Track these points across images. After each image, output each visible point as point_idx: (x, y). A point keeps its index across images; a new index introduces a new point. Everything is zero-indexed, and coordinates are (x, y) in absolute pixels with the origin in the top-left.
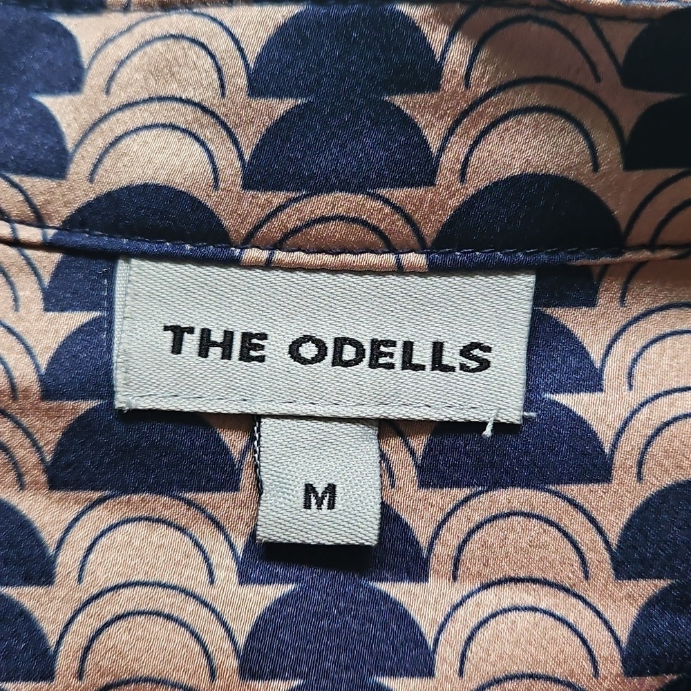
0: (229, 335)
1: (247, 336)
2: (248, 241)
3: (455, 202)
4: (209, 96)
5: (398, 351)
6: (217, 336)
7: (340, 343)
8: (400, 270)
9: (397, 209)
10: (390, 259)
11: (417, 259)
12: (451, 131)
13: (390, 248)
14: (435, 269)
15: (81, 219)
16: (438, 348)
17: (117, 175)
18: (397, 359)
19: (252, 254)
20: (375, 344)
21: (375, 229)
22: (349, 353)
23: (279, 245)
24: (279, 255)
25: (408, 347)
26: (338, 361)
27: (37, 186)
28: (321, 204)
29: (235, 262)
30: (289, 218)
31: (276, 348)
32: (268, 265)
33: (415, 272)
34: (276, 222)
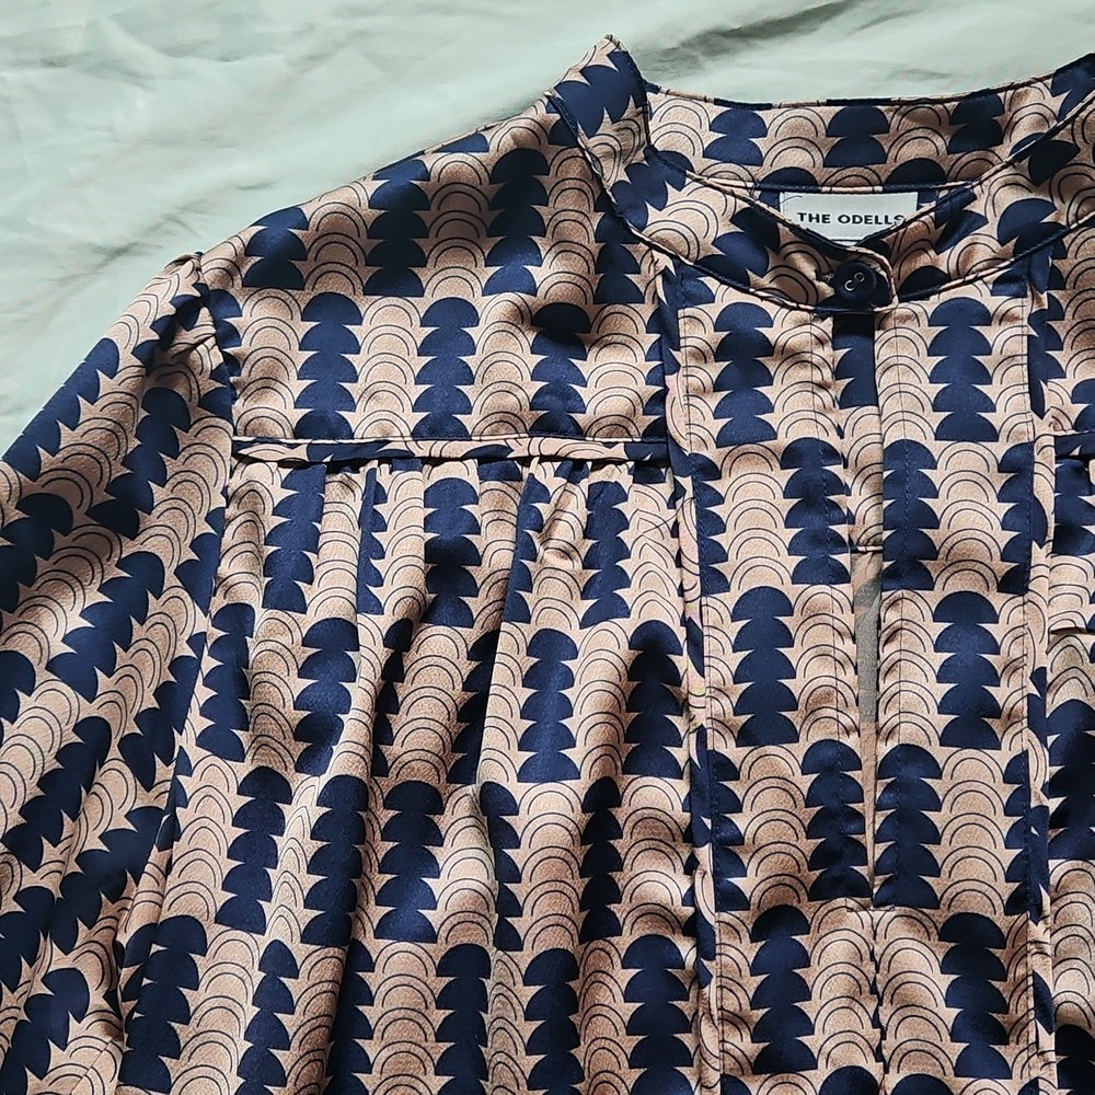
0: (818, 216)
1: (824, 216)
2: (823, 185)
3: (893, 169)
4: (811, 136)
5: (873, 218)
6: (814, 216)
7: (854, 217)
8: (873, 192)
9: (874, 172)
10: (870, 189)
11: (880, 188)
12: (892, 145)
13: (871, 185)
14: (884, 192)
15: (768, 179)
16: (886, 217)
17: (778, 166)
18: (873, 221)
19: (825, 189)
20: (866, 217)
21: (866, 179)
22: (857, 220)
23: (834, 185)
24: (834, 189)
25: (877, 218)
26: (854, 222)
27: (753, 169)
28: (848, 172)
29: (820, 192)
30: (838, 176)
31: (833, 219)
32: (830, 192)
33: (878, 192)
34: (833, 178)
